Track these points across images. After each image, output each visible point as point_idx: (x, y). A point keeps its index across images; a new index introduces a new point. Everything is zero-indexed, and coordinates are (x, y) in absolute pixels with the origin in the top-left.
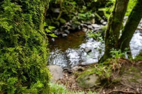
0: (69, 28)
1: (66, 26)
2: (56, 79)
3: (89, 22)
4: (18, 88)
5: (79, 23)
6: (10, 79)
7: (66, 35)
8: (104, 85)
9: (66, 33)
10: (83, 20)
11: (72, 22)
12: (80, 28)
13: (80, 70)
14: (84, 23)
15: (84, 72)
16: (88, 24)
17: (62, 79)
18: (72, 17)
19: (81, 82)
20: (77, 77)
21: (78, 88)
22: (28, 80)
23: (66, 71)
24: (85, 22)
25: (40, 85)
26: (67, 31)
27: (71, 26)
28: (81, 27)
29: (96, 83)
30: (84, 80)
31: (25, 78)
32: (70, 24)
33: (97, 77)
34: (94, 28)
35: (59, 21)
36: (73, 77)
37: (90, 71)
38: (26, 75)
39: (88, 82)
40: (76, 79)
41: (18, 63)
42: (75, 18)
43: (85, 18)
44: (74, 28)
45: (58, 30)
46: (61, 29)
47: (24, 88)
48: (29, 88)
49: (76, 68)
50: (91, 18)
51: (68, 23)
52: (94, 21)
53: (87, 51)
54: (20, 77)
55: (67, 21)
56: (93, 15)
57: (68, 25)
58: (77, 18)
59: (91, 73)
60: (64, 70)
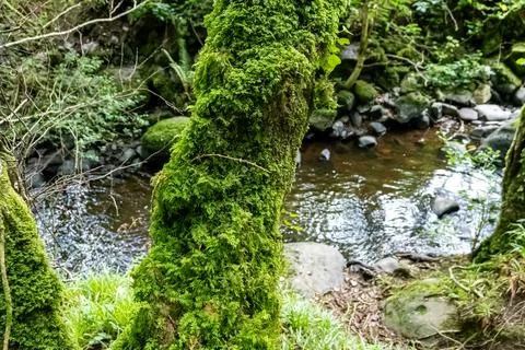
0: (387, 114)
1: (375, 108)
2: (321, 290)
3: (465, 97)
4: (239, 316)
5: (427, 99)
6: (232, 303)
7: (372, 140)
8: (469, 339)
9: (373, 133)
10: (443, 88)
11: (401, 94)
12: (426, 119)
13: (402, 274)
14: (447, 101)
15: (414, 282)
16: (461, 105)
17: (339, 294)
18: (403, 75)
19: (395, 314)
20: (386, 294)
21: (382, 332)
22: (251, 306)
23: (357, 268)
24: (450, 96)
25: (266, 316)
26: (378, 126)
27: (393, 109)
28: (433, 113)
29: (445, 325)
30: (405, 308)
31: (248, 304)
32: (391, 103)
33: (452, 310)
34: (484, 119)
35: (353, 89)
36: (374, 292)
37: (431, 282)
38: (249, 299)
39: (418, 318)
40: (383, 303)
41: (242, 285)
42: (411, 78)
43: (453, 79)
44: (404, 116)
45: (346, 119)
46: (359, 119)
47: (246, 317)
48: (251, 317)
49: (391, 265)
50: (479, 80)
51: (386, 98)
52: (487, 91)
53: (442, 207)
54: (242, 302)
55: (383, 91)
56: (488, 70)
57: (386, 105)
58: (420, 80)
59: (433, 289)
60: (349, 265)
